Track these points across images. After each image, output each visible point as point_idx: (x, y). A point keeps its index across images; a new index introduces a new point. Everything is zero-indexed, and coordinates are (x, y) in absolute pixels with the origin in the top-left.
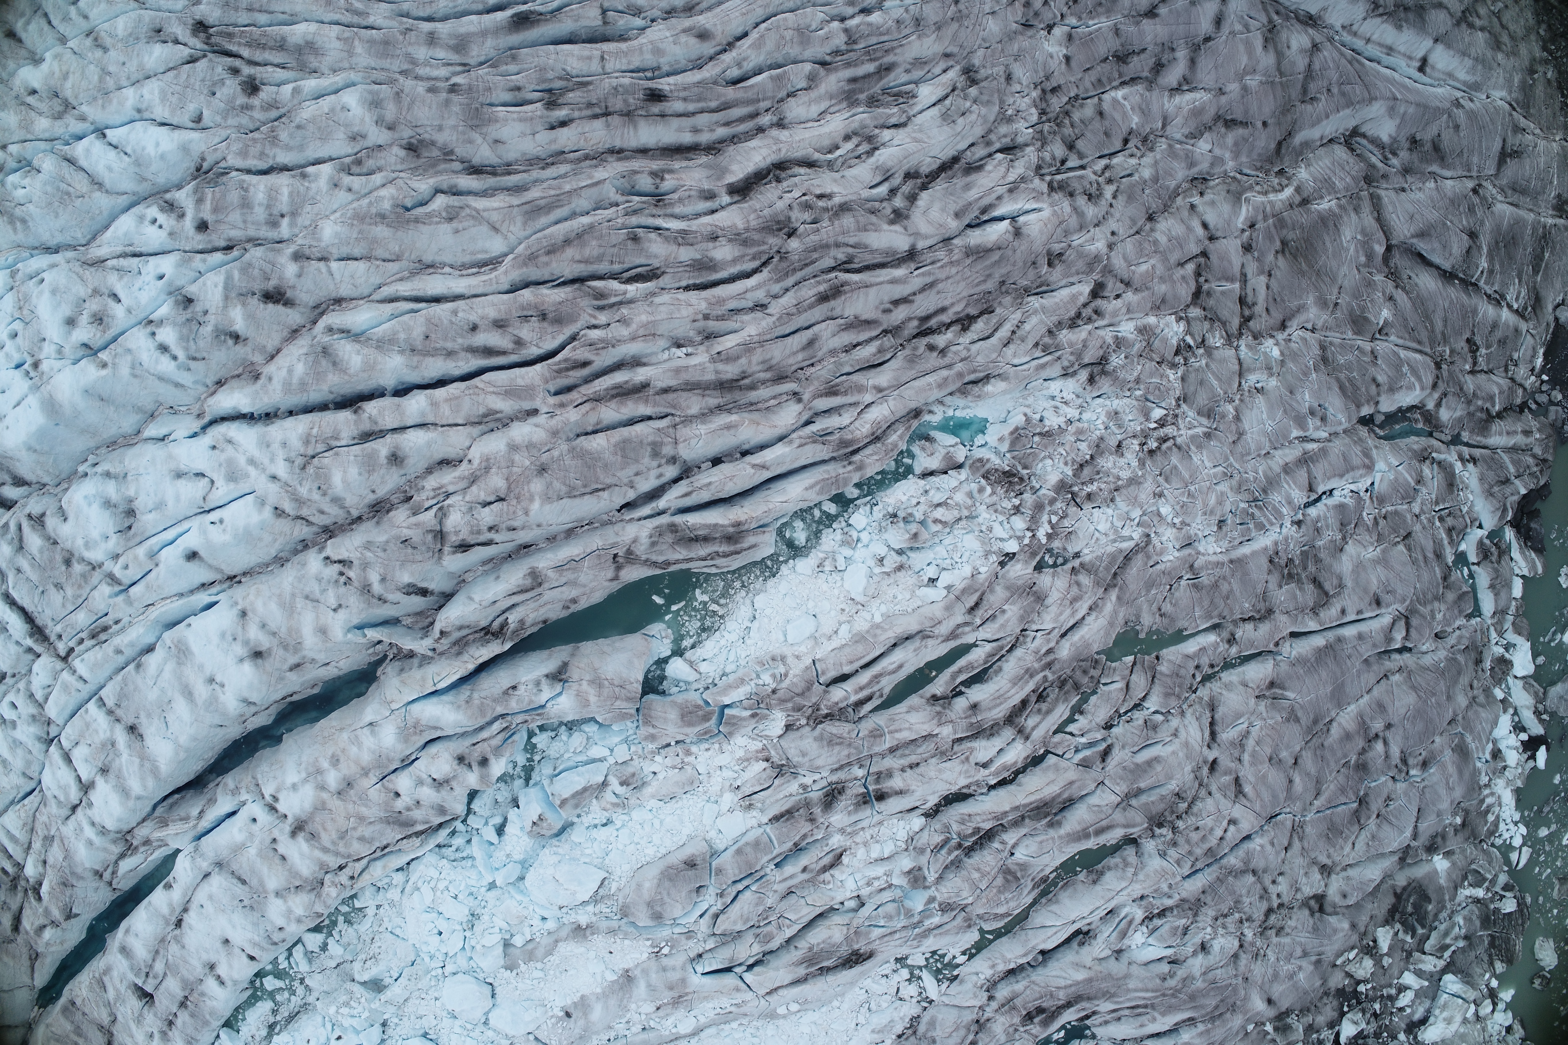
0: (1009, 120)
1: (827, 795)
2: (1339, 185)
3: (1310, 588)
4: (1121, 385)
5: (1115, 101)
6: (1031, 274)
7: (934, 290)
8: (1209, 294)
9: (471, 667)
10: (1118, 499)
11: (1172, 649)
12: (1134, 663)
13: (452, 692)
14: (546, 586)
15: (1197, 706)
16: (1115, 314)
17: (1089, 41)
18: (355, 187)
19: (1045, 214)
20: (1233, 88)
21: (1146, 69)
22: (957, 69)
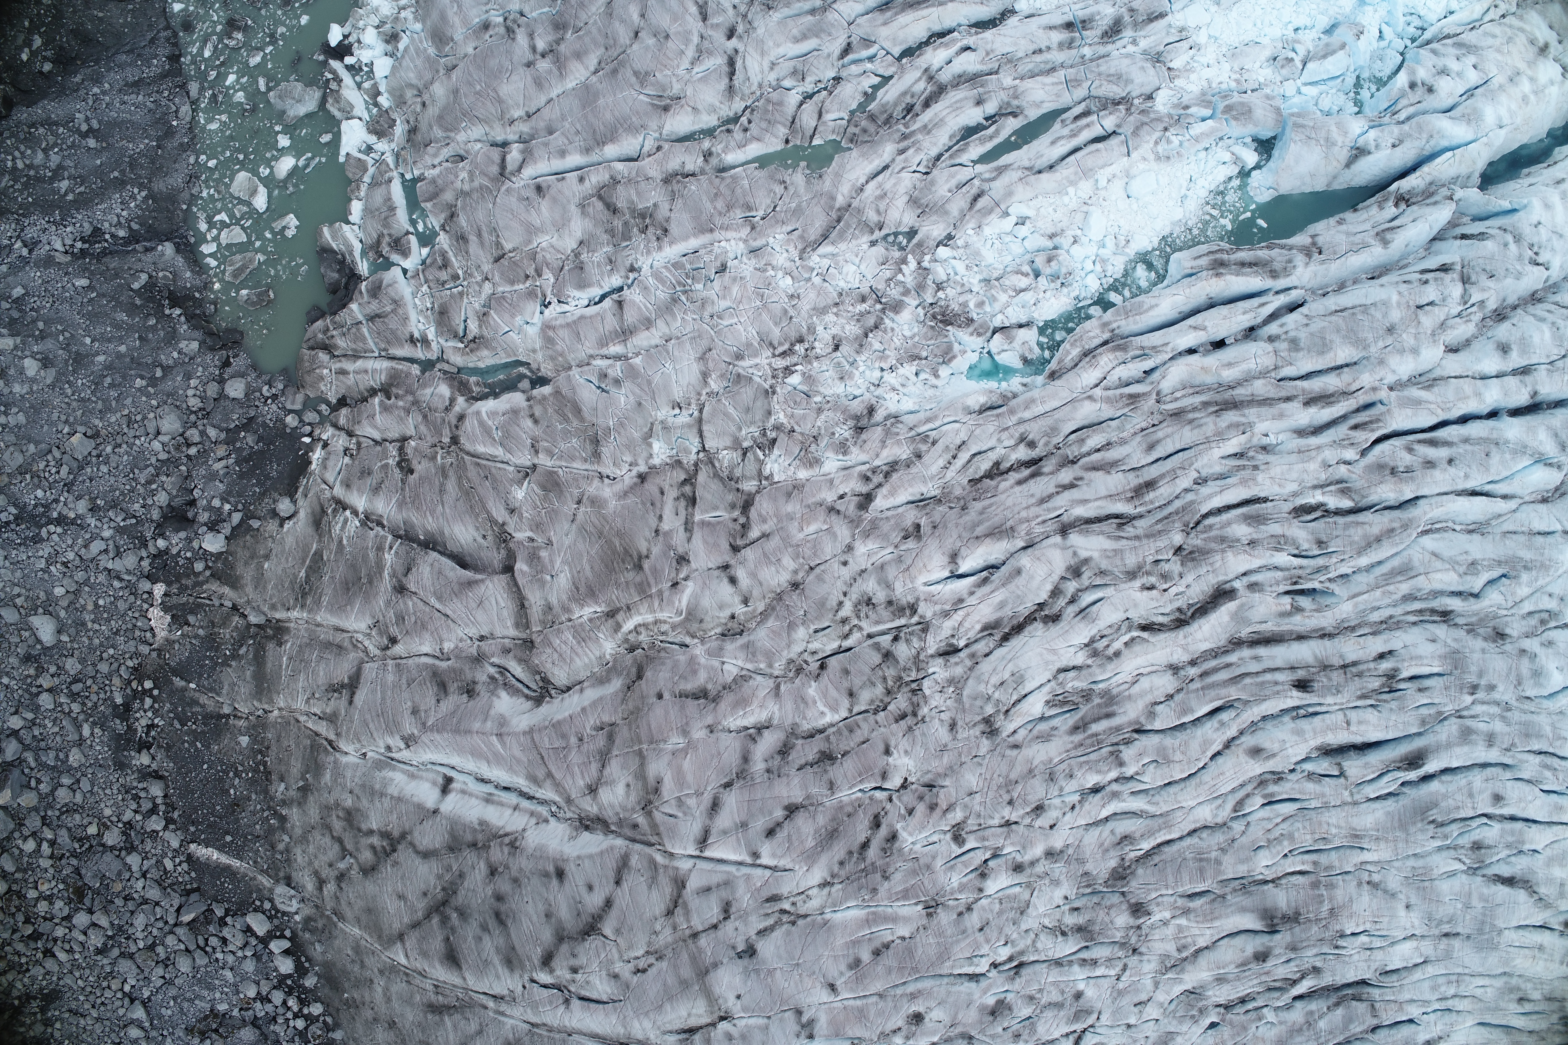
0: (951, 681)
1: (1118, 32)
2: (568, 636)
3: (621, 204)
4: (836, 407)
5: (834, 709)
6: (937, 517)
7: (1038, 496)
8: (733, 506)
9: (1425, 169)
10: (835, 295)
11: (771, 150)
12: (812, 137)
13: (1438, 148)
14: (1373, 233)
15: (747, 92)
16: (847, 478)
17: (863, 774)
18: (1546, 598)
19: (922, 579)
20: (699, 733)
21: (799, 747)
22: (1004, 734)
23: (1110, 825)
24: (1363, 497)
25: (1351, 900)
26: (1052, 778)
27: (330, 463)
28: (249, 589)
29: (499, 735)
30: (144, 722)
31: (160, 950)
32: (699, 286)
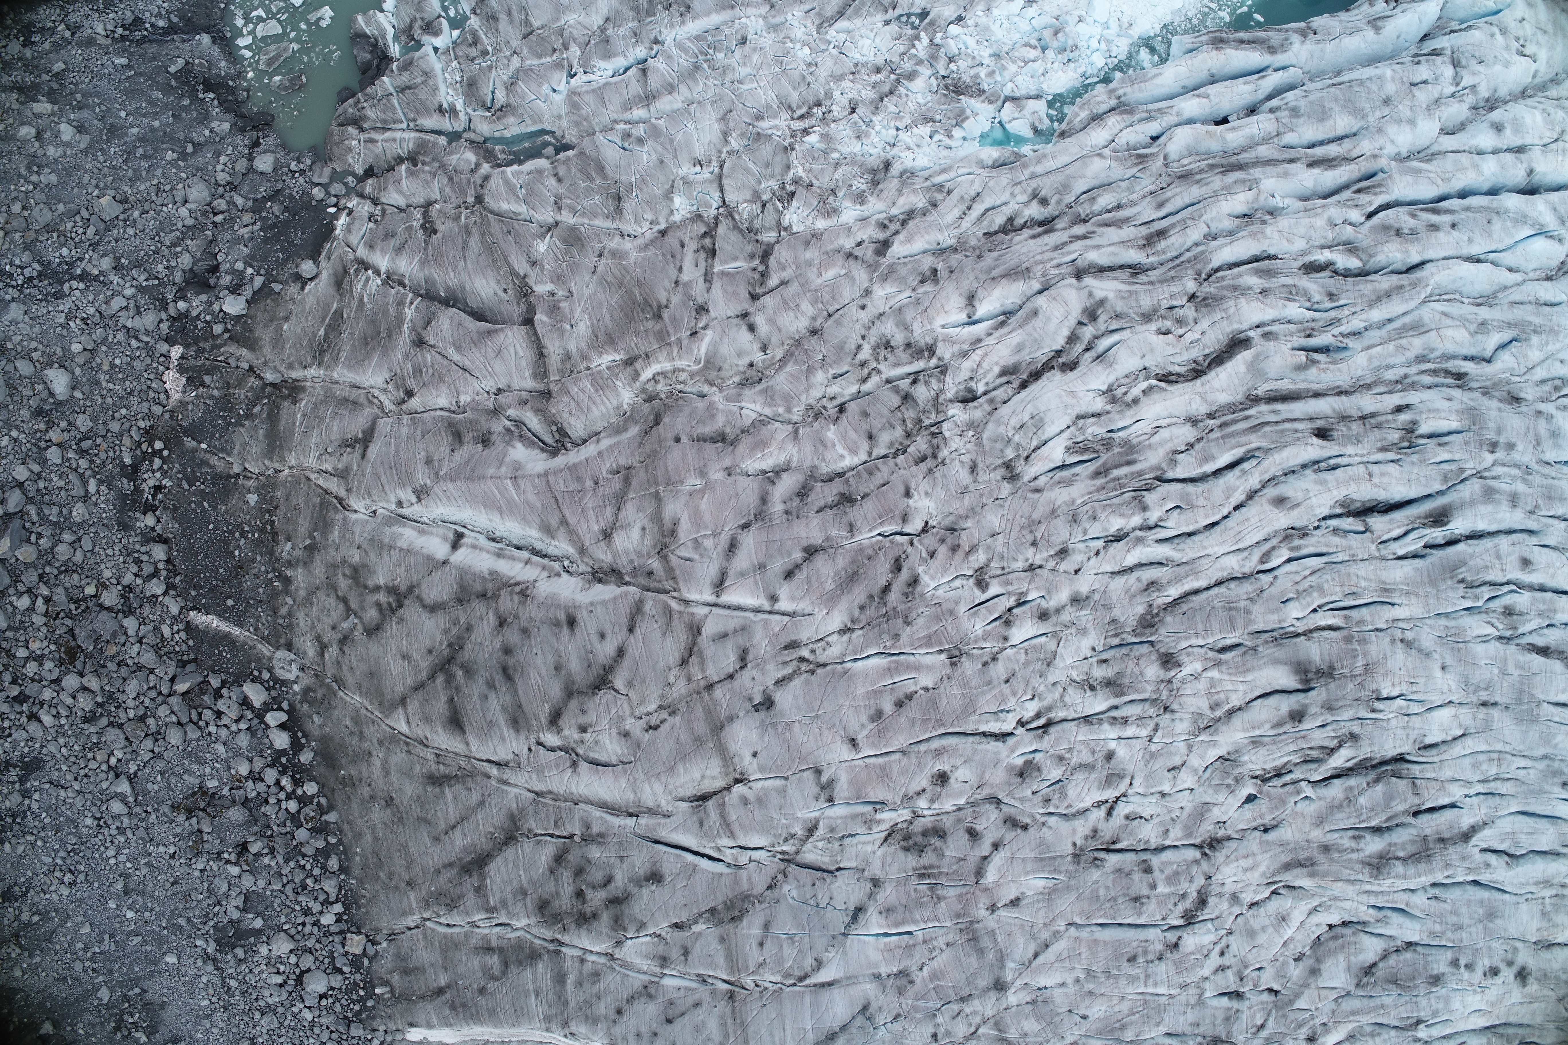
0: (971, 425)
2: (586, 384)
4: (853, 163)
5: (853, 451)
6: (953, 263)
7: (1052, 246)
8: (752, 256)
10: (851, 65)
14: (1365, 21)
16: (865, 227)
17: (884, 516)
18: (1558, 364)
19: (939, 321)
20: (716, 475)
21: (818, 490)
22: (1026, 479)
23: (1136, 574)
24: (1371, 256)
25: (1385, 657)
26: (1075, 519)
27: (355, 227)
29: (514, 479)
30: (151, 483)
31: (151, 721)
32: (720, 56)
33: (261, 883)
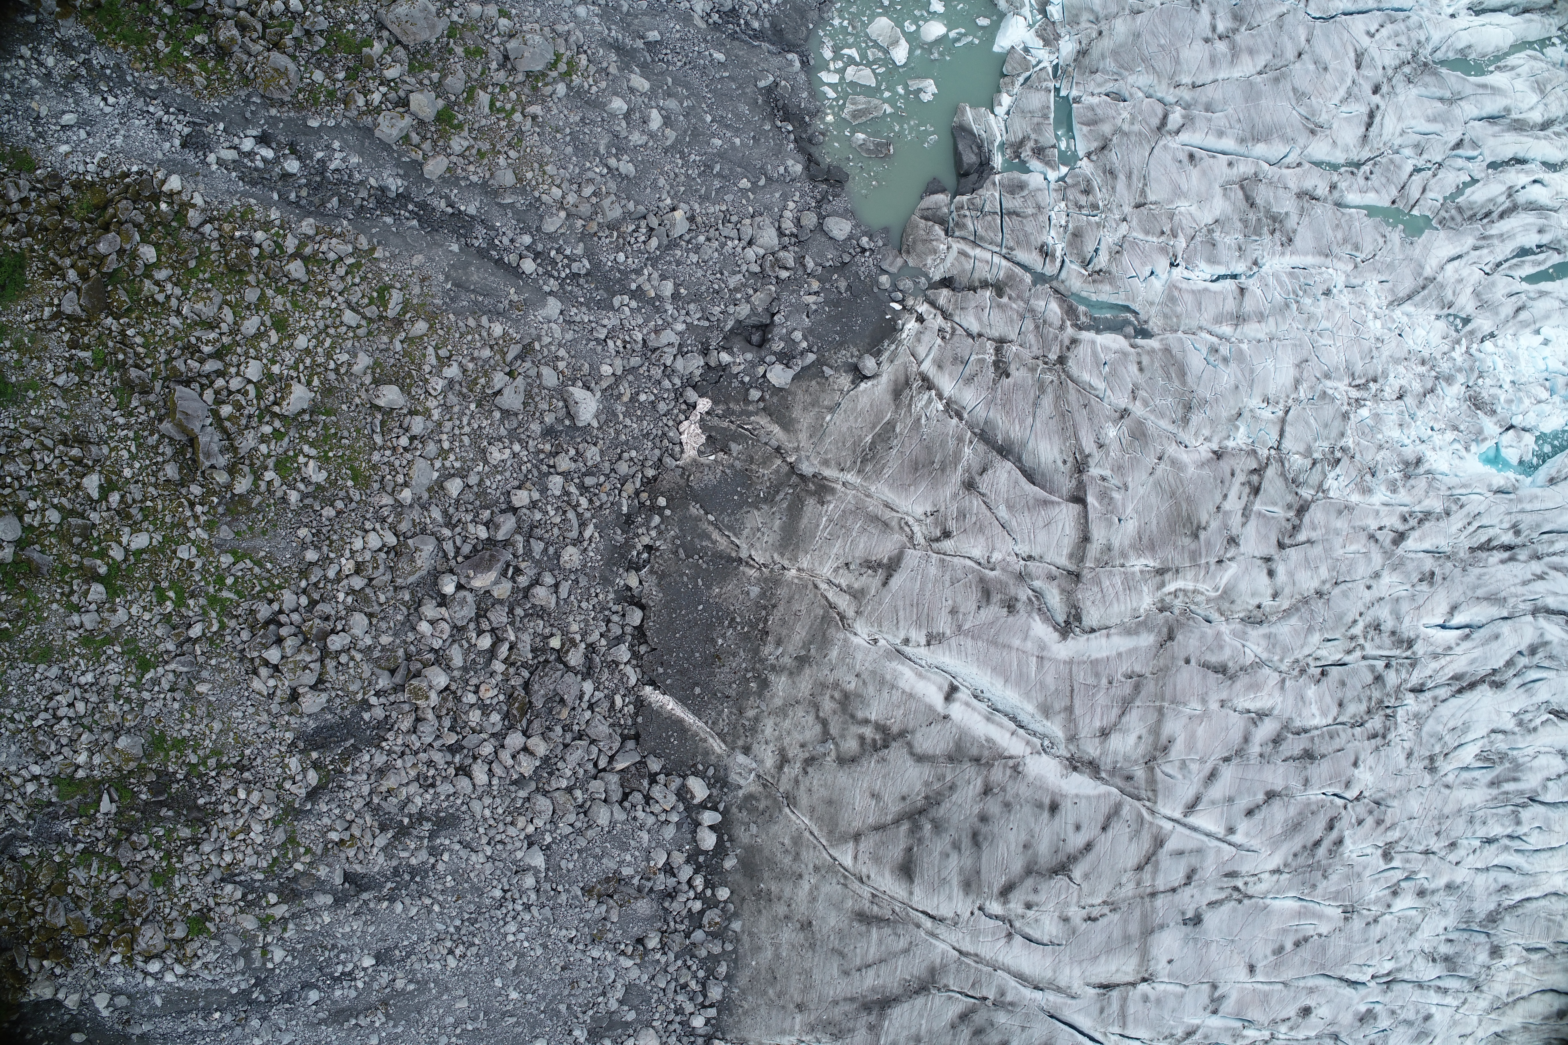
0: (1416, 716)
2: (1118, 580)
3: (1259, 201)
4: (1392, 448)
5: (1324, 714)
6: (1447, 571)
7: (1520, 577)
8: (1289, 507)
10: (1406, 350)
11: (1380, 204)
12: (1413, 207)
15: (1375, 145)
16: (1390, 514)
17: (1332, 778)
19: (1425, 621)
20: (1213, 705)
21: (1289, 741)
22: (1441, 773)
23: (1494, 875)
26: (1471, 820)
27: (926, 338)
28: (803, 436)
30: (645, 541)
31: (578, 793)
32: (1307, 301)
33: (645, 977)
